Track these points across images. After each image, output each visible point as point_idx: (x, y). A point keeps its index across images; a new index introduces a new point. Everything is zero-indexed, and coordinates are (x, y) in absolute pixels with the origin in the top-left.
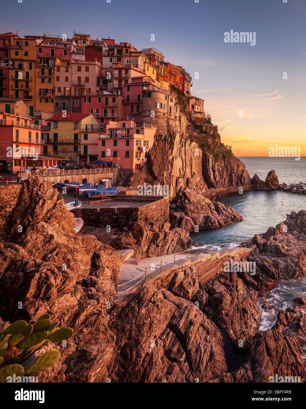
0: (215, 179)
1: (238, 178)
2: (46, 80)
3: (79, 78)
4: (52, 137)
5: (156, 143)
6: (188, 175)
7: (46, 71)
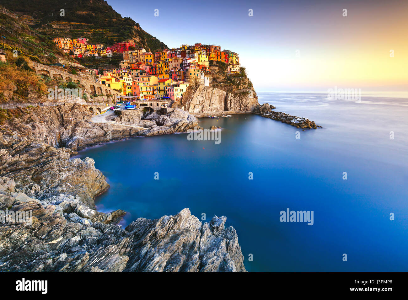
0: (230, 106)
1: (245, 107)
2: (167, 67)
3: (175, 65)
4: (158, 88)
5: (187, 90)
6: (206, 104)
7: (166, 63)
